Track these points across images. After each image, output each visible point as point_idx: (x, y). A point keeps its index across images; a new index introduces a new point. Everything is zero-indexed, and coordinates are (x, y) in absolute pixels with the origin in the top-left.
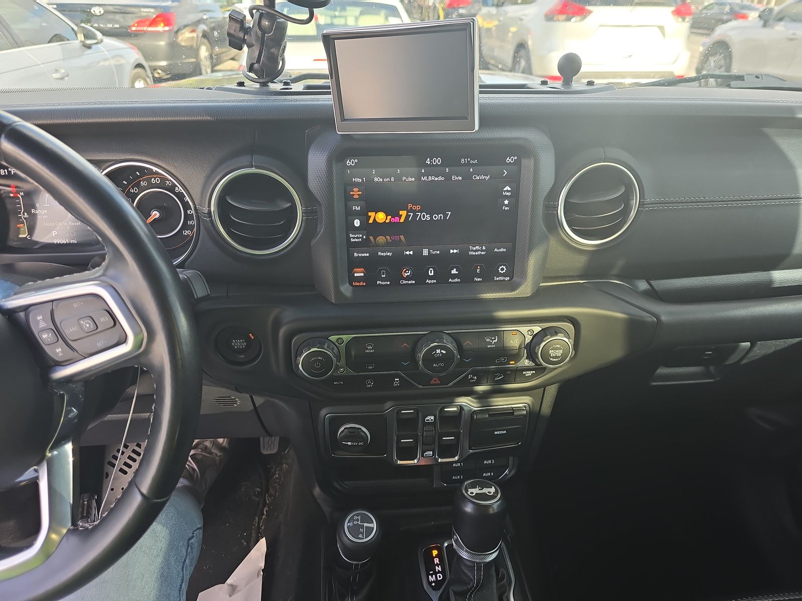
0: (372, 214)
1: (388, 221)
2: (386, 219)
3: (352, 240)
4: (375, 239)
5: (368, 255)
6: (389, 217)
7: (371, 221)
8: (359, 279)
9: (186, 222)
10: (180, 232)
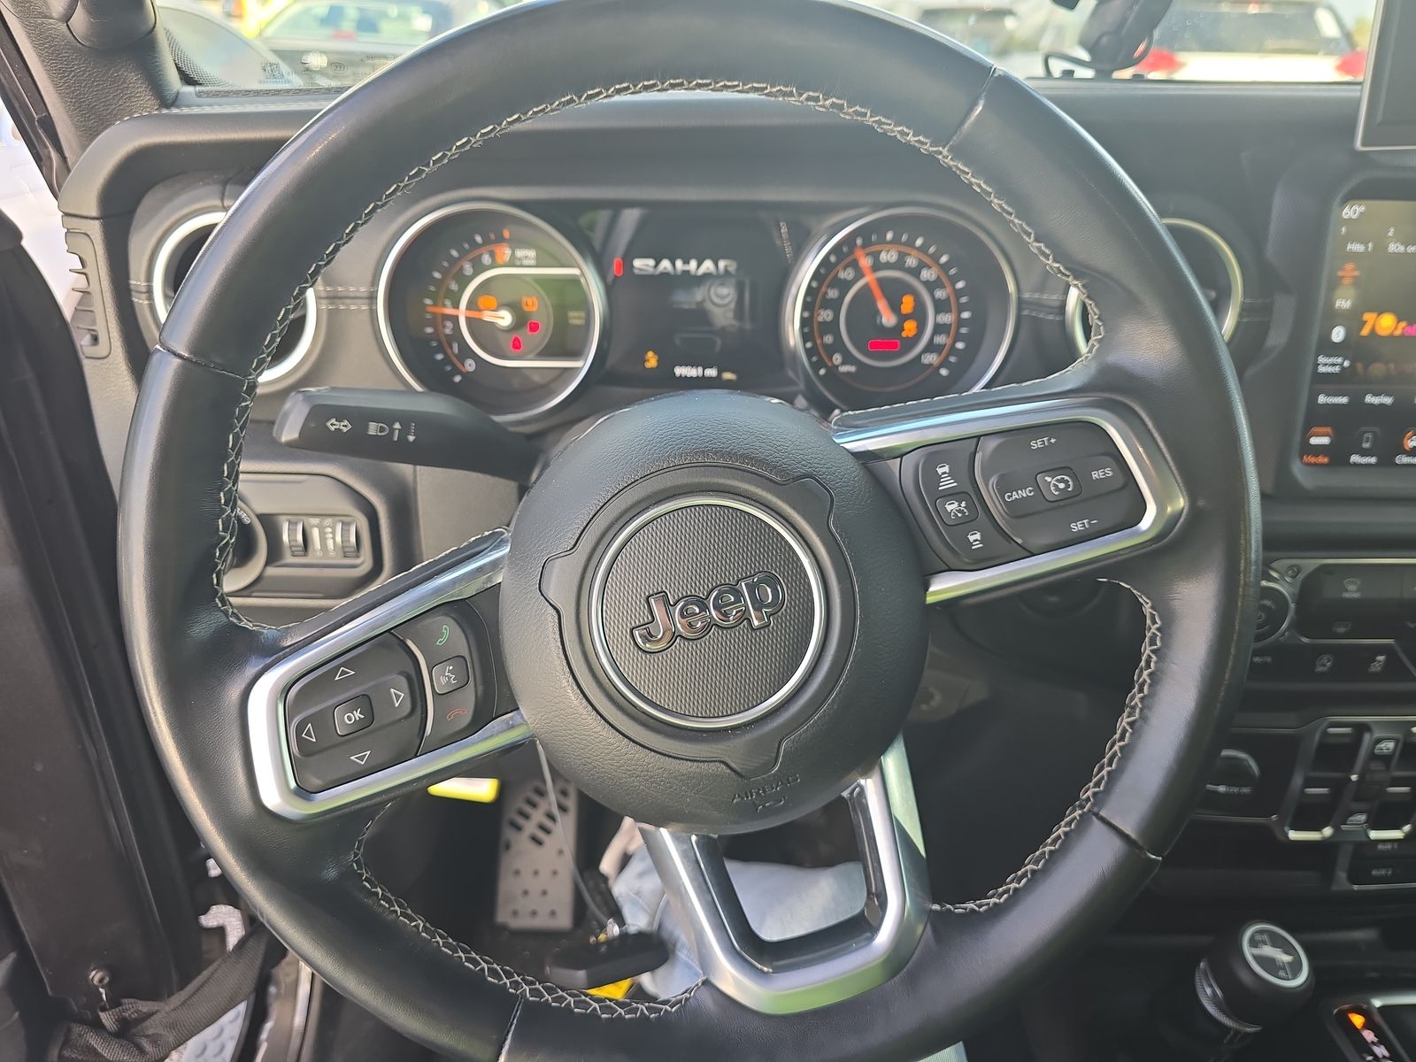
0: (1369, 317)
1: (1398, 333)
2: (1396, 328)
3: (1322, 369)
4: (1366, 367)
5: (1344, 400)
6: (1403, 324)
7: (1365, 332)
8: (1319, 450)
9: (931, 339)
10: (919, 357)
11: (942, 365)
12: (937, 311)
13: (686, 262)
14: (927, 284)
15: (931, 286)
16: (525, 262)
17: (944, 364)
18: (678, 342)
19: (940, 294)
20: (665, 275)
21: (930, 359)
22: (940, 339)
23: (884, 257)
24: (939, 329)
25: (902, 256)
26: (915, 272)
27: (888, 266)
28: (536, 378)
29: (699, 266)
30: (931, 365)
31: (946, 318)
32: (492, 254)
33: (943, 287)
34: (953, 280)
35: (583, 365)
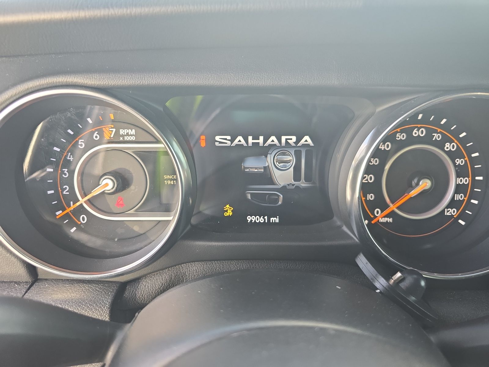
9: (454, 197)
10: (443, 211)
11: (459, 217)
12: (458, 176)
13: (256, 138)
14: (449, 153)
15: (452, 155)
16: (127, 138)
17: (462, 216)
18: (249, 197)
19: (459, 162)
20: (239, 146)
21: (452, 212)
22: (458, 197)
23: (415, 133)
24: (459, 189)
25: (430, 133)
26: (440, 145)
27: (419, 140)
28: (136, 228)
29: (265, 141)
30: (452, 216)
31: (464, 181)
32: (101, 133)
33: (462, 157)
34: (470, 151)
35: (173, 219)
